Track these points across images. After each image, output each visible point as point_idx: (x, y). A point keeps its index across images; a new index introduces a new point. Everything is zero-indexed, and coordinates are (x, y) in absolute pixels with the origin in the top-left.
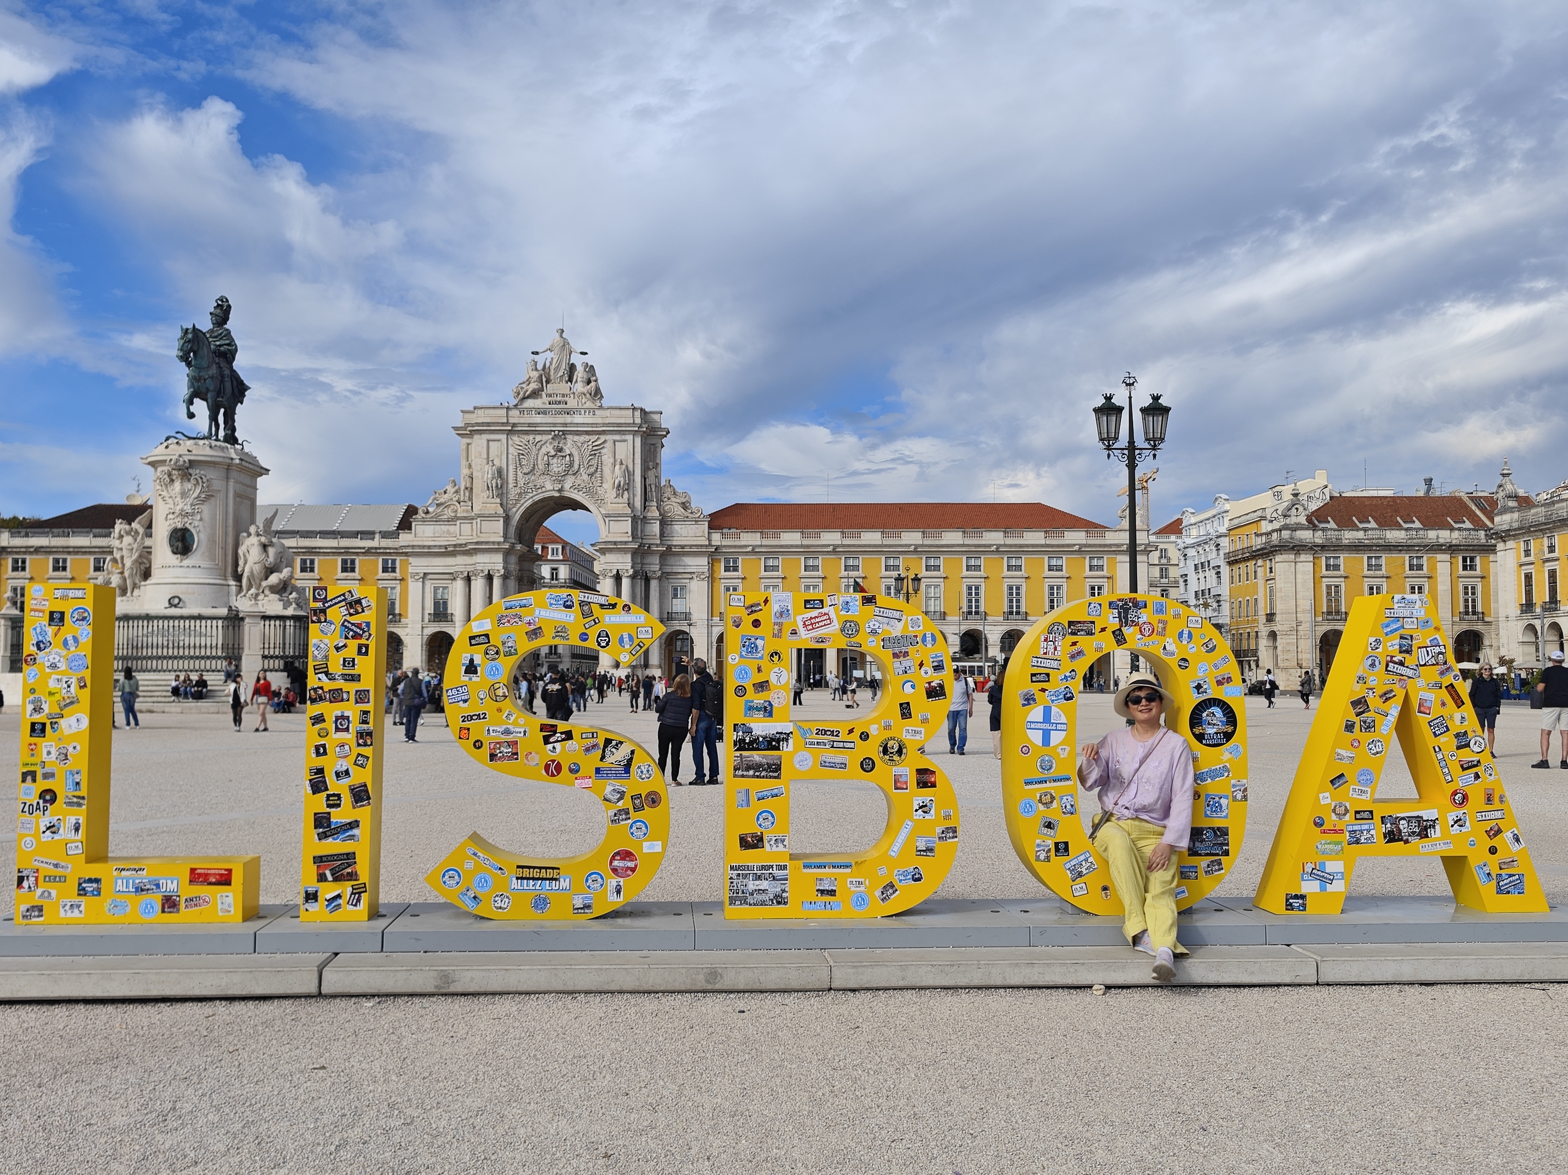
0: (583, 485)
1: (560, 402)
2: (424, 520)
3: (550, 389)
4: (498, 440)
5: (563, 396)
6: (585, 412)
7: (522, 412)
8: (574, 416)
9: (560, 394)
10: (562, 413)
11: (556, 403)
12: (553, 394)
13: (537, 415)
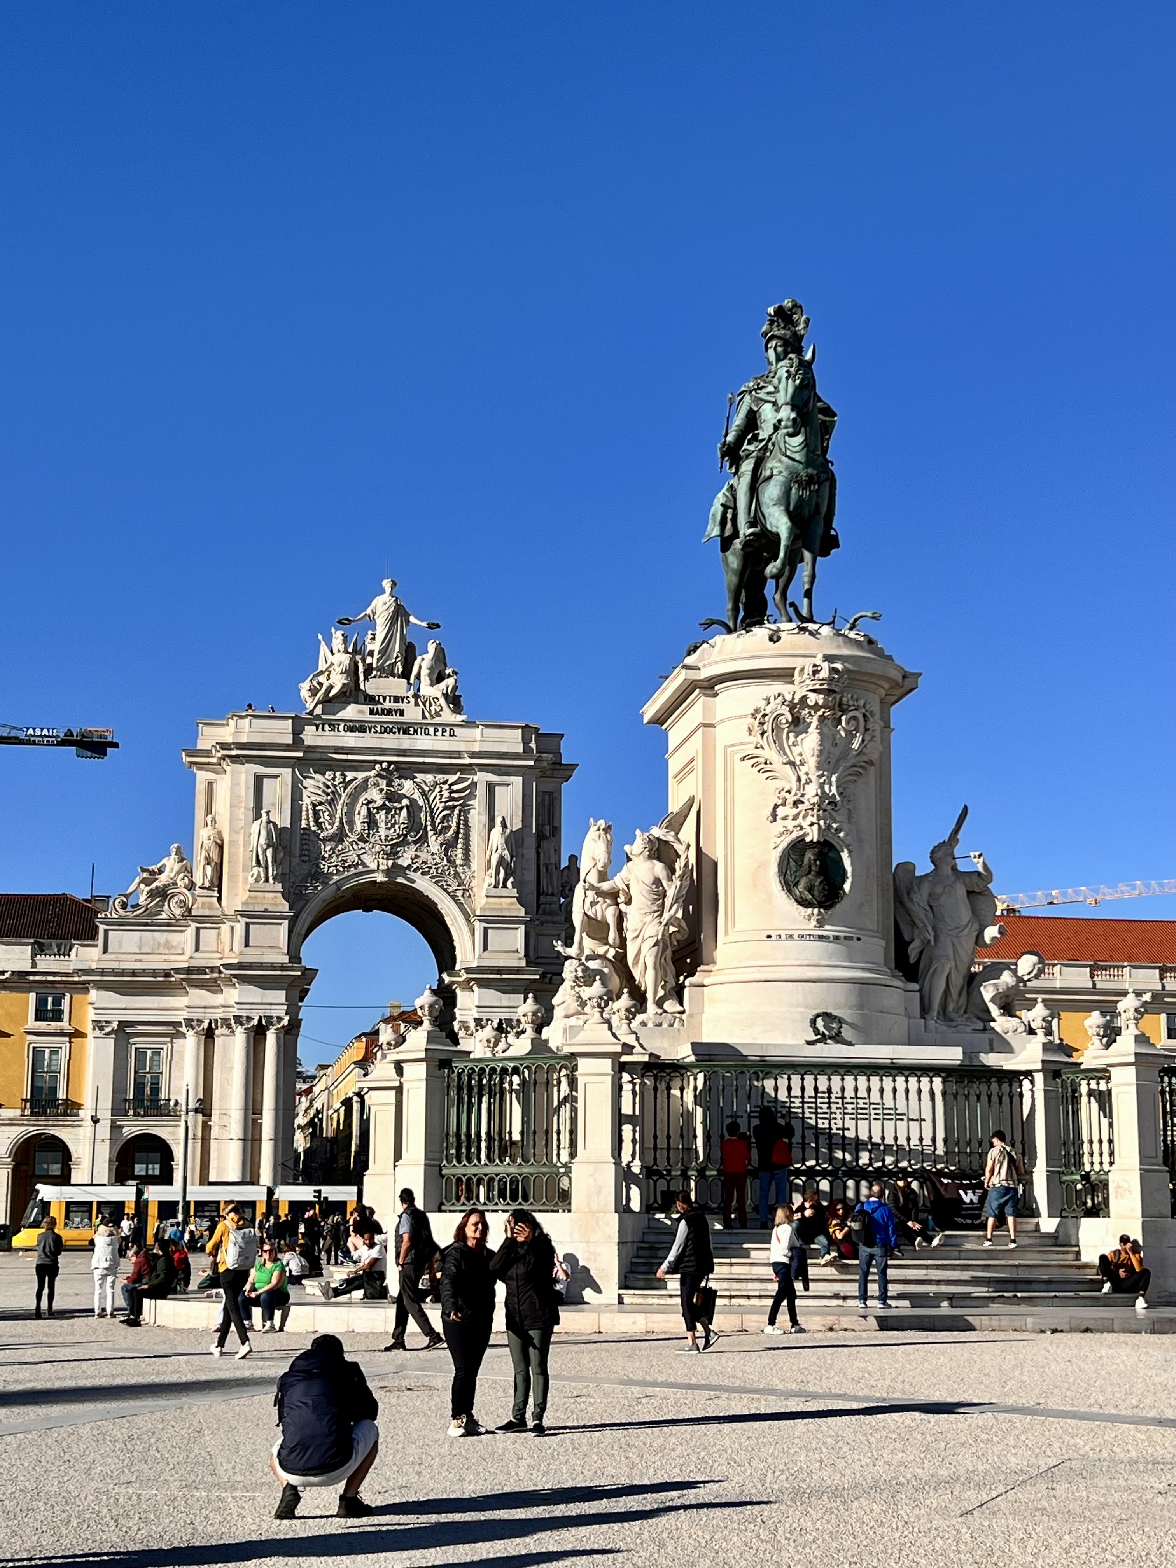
0: (431, 863)
1: (389, 712)
2: (121, 923)
3: (372, 685)
5: (397, 699)
6: (436, 731)
7: (321, 726)
8: (415, 736)
9: (390, 696)
10: (394, 730)
11: (383, 713)
12: (379, 696)
13: (348, 734)
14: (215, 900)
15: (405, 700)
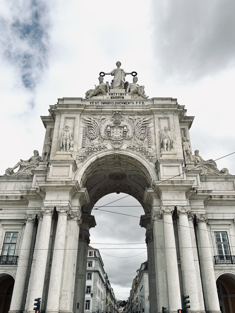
0: (137, 146)
1: (119, 97)
3: (112, 91)
4: (74, 118)
5: (121, 94)
6: (137, 103)
7: (92, 103)
8: (129, 105)
9: (119, 93)
10: (120, 103)
11: (116, 98)
12: (114, 93)
13: (103, 105)
14: (47, 165)
15: (124, 94)
